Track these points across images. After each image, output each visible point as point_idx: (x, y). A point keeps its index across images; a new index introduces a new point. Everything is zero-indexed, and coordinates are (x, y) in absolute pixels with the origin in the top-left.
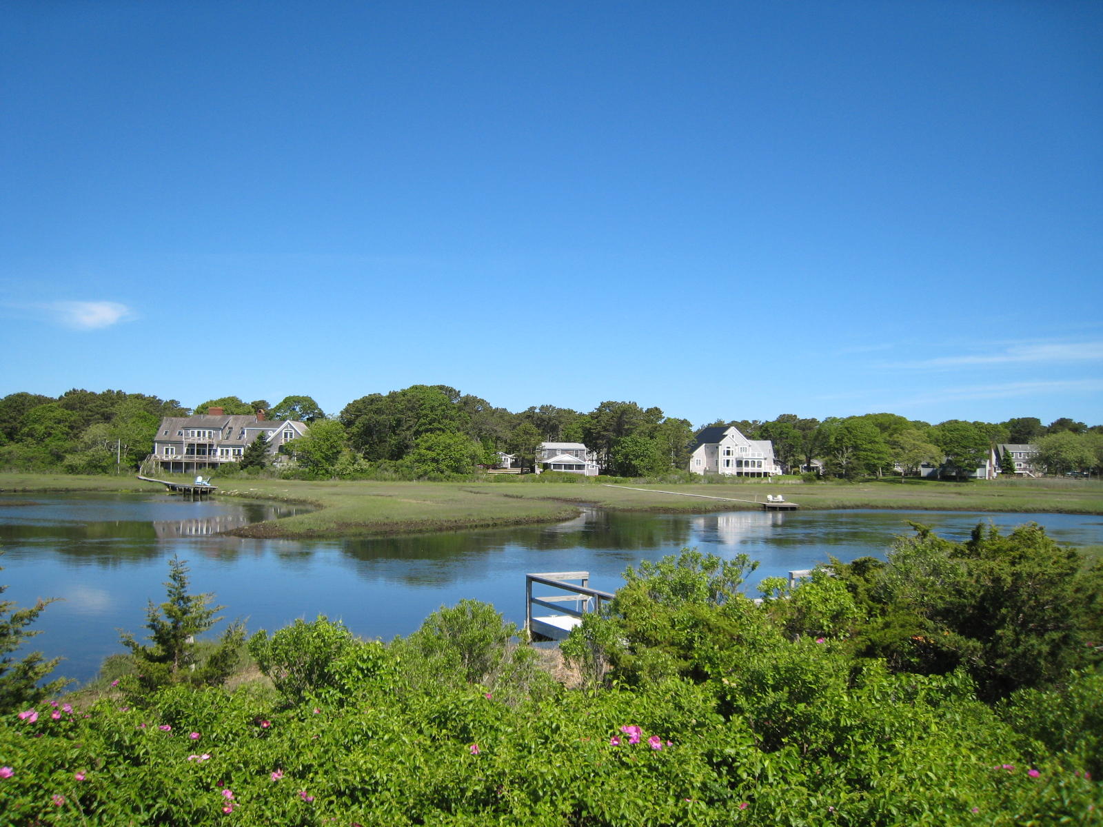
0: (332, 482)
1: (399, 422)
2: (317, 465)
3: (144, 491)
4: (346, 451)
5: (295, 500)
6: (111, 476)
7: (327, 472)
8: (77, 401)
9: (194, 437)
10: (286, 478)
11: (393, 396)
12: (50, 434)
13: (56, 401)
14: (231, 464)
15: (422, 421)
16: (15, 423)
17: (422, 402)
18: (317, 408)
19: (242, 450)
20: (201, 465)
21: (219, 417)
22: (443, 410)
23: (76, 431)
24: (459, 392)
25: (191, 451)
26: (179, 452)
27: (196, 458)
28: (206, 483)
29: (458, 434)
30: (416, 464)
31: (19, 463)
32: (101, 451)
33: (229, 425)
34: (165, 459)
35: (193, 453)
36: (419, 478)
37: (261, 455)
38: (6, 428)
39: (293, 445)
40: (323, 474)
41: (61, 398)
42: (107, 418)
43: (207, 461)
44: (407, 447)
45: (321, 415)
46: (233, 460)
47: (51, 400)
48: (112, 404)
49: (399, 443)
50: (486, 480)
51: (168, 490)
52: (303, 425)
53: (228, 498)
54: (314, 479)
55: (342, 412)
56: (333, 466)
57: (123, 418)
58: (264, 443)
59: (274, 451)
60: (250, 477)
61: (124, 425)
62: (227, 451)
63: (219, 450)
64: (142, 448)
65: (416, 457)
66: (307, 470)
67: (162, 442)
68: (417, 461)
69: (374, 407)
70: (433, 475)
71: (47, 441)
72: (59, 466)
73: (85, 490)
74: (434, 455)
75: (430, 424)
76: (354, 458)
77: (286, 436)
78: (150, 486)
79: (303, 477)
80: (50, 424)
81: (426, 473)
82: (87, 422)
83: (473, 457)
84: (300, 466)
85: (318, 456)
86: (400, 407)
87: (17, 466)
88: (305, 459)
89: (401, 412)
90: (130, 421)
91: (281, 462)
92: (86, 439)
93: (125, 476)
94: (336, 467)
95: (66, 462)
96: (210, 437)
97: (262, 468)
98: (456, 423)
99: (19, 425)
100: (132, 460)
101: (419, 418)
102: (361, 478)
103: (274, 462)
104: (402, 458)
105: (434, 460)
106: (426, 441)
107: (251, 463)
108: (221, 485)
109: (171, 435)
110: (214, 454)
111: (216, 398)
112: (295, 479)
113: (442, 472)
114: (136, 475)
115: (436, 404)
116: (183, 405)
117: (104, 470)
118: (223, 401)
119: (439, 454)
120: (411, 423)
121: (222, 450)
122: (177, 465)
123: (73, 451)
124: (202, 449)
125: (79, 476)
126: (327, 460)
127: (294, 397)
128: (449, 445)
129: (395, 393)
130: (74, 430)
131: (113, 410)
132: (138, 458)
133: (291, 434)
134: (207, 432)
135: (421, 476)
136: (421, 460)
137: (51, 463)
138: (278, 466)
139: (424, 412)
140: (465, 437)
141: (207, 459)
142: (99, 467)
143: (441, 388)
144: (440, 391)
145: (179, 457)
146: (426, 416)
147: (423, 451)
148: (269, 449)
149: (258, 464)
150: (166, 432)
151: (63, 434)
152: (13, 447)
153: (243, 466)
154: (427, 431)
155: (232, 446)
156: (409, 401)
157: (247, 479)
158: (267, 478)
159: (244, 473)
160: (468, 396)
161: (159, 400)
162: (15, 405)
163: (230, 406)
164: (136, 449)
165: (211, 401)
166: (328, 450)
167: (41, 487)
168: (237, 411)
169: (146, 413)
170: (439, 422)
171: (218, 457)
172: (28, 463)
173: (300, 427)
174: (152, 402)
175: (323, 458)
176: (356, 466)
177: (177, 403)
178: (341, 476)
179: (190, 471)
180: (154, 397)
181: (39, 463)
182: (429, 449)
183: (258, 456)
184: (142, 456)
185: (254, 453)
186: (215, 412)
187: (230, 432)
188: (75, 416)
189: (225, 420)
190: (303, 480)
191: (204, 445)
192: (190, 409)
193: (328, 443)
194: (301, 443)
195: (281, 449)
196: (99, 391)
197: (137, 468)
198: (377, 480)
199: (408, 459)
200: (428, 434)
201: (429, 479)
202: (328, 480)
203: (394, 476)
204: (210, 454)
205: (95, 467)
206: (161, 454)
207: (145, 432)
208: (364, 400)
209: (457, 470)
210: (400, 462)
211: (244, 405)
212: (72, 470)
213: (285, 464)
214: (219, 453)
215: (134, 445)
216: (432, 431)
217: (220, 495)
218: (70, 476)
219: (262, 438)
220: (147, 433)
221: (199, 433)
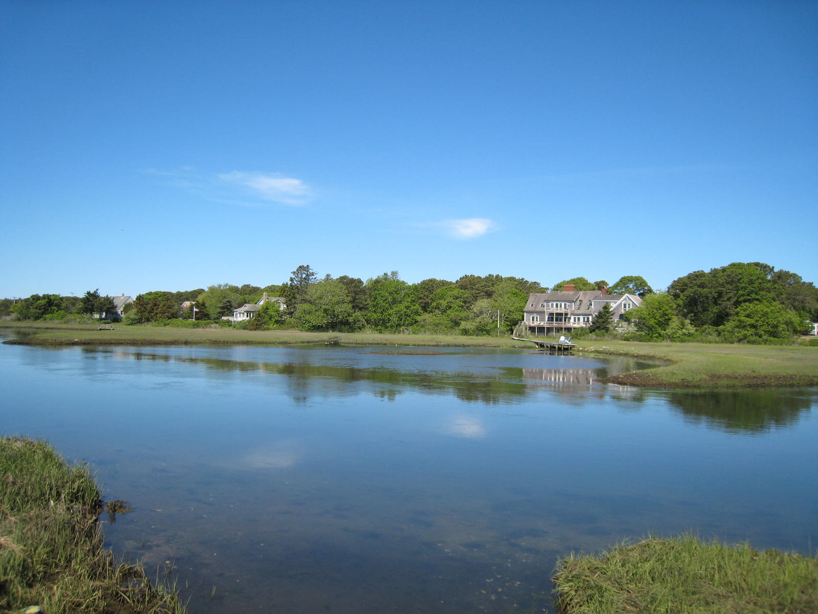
0: (664, 343)
1: (720, 294)
2: (651, 329)
3: (519, 347)
4: (675, 318)
5: (644, 356)
6: (493, 337)
7: (660, 335)
8: (468, 283)
9: (553, 308)
10: (627, 339)
11: (714, 272)
12: (450, 307)
13: (454, 284)
14: (582, 329)
15: (741, 292)
16: (427, 300)
17: (740, 276)
18: (646, 285)
19: (590, 318)
20: (559, 330)
21: (571, 293)
22: (760, 283)
23: (468, 305)
24: (773, 267)
25: (551, 318)
26: (542, 319)
27: (555, 324)
28: (567, 342)
29: (774, 303)
30: (737, 329)
31: (430, 327)
32: (486, 318)
33: (580, 299)
34: (532, 325)
35: (553, 320)
36: (740, 341)
37: (606, 322)
38: (422, 303)
39: (631, 313)
40: (657, 337)
41: (457, 282)
42: (489, 295)
43: (563, 326)
44: (727, 315)
45: (650, 291)
46: (584, 326)
47: (451, 283)
48: (493, 285)
49: (720, 312)
50: (801, 344)
51: (537, 347)
52: (638, 298)
53: (586, 354)
54: (649, 341)
55: (669, 288)
56: (665, 331)
57: (500, 294)
58: (608, 312)
59: (616, 319)
60: (599, 338)
61: (501, 299)
62: (579, 319)
63: (572, 317)
64: (516, 316)
65: (737, 323)
66: (643, 333)
67: (529, 312)
68: (737, 327)
69: (698, 282)
70: (752, 338)
71: (448, 312)
72: (457, 330)
73: (476, 346)
74: (752, 321)
75: (749, 295)
76: (683, 324)
77: (625, 305)
78: (523, 344)
79: (640, 339)
80: (450, 299)
81: (745, 337)
82: (476, 298)
83: (789, 323)
84: (637, 331)
85: (652, 322)
86: (721, 281)
87: (430, 330)
88: (640, 325)
89: (722, 285)
90: (506, 297)
91: (622, 327)
92: (475, 310)
93: (503, 337)
94: (667, 331)
95: (462, 327)
96: (565, 307)
97: (607, 332)
98: (772, 295)
99: (430, 301)
100: (508, 325)
101: (738, 290)
102: (689, 341)
103: (616, 327)
104: (723, 324)
105: (753, 326)
106: (745, 310)
107: (598, 328)
108: (579, 344)
109: (536, 307)
110: (569, 321)
111: (568, 279)
112: (634, 340)
113: (760, 336)
114: (511, 336)
115: (754, 278)
116: (543, 285)
117: (488, 333)
118: (573, 281)
119: (757, 321)
120: (731, 294)
121: (575, 318)
122: (541, 329)
123: (467, 319)
124: (559, 317)
125: (470, 337)
126: (659, 326)
127: (627, 277)
128: (767, 313)
129: (716, 270)
130: (467, 304)
131: (494, 289)
132: (512, 324)
133: (629, 304)
134: (563, 304)
135: (741, 339)
136: (741, 326)
137: (452, 328)
138: (620, 330)
139: (743, 285)
140: (780, 306)
141: (563, 325)
142: (485, 330)
143: (757, 264)
144: (756, 268)
145: (542, 324)
146: (745, 288)
147: (743, 318)
148: (612, 317)
149: (603, 329)
150: (532, 305)
151: (459, 307)
152: (426, 316)
153: (592, 330)
154: (745, 301)
155: (583, 315)
156: (728, 276)
157: (596, 340)
158: (612, 339)
159: (593, 336)
160: (781, 271)
161: (526, 281)
162: (427, 287)
163: (579, 285)
164: (511, 317)
165: (564, 281)
166: (661, 317)
167: (445, 343)
168: (584, 288)
169: (517, 291)
170: (756, 294)
171: (572, 323)
172: (436, 327)
173: (637, 300)
174: (521, 283)
175: (656, 324)
176: (684, 330)
177: (538, 284)
178: (672, 338)
179: (550, 334)
180: (523, 279)
181: (443, 327)
182: (748, 316)
183: (603, 322)
184: (515, 323)
185: (600, 320)
186: (568, 289)
187: (580, 304)
188: (467, 294)
189: (577, 294)
190: (640, 341)
191: (561, 314)
192: (548, 289)
193: (661, 311)
194: (638, 311)
195: (621, 316)
196: (483, 276)
197: (512, 331)
198: (703, 342)
199: (729, 325)
200: (747, 304)
201: (748, 342)
202: (661, 342)
203: (717, 339)
204: (565, 321)
205: (482, 330)
206: (528, 321)
207: (517, 305)
208: (689, 277)
209: (774, 334)
210: (721, 327)
211: (590, 284)
212: (466, 332)
213: (624, 328)
214: (572, 320)
215: (509, 314)
216: (749, 301)
217: (578, 351)
218: (465, 337)
219: (606, 308)
220: (519, 305)
221: (557, 306)
